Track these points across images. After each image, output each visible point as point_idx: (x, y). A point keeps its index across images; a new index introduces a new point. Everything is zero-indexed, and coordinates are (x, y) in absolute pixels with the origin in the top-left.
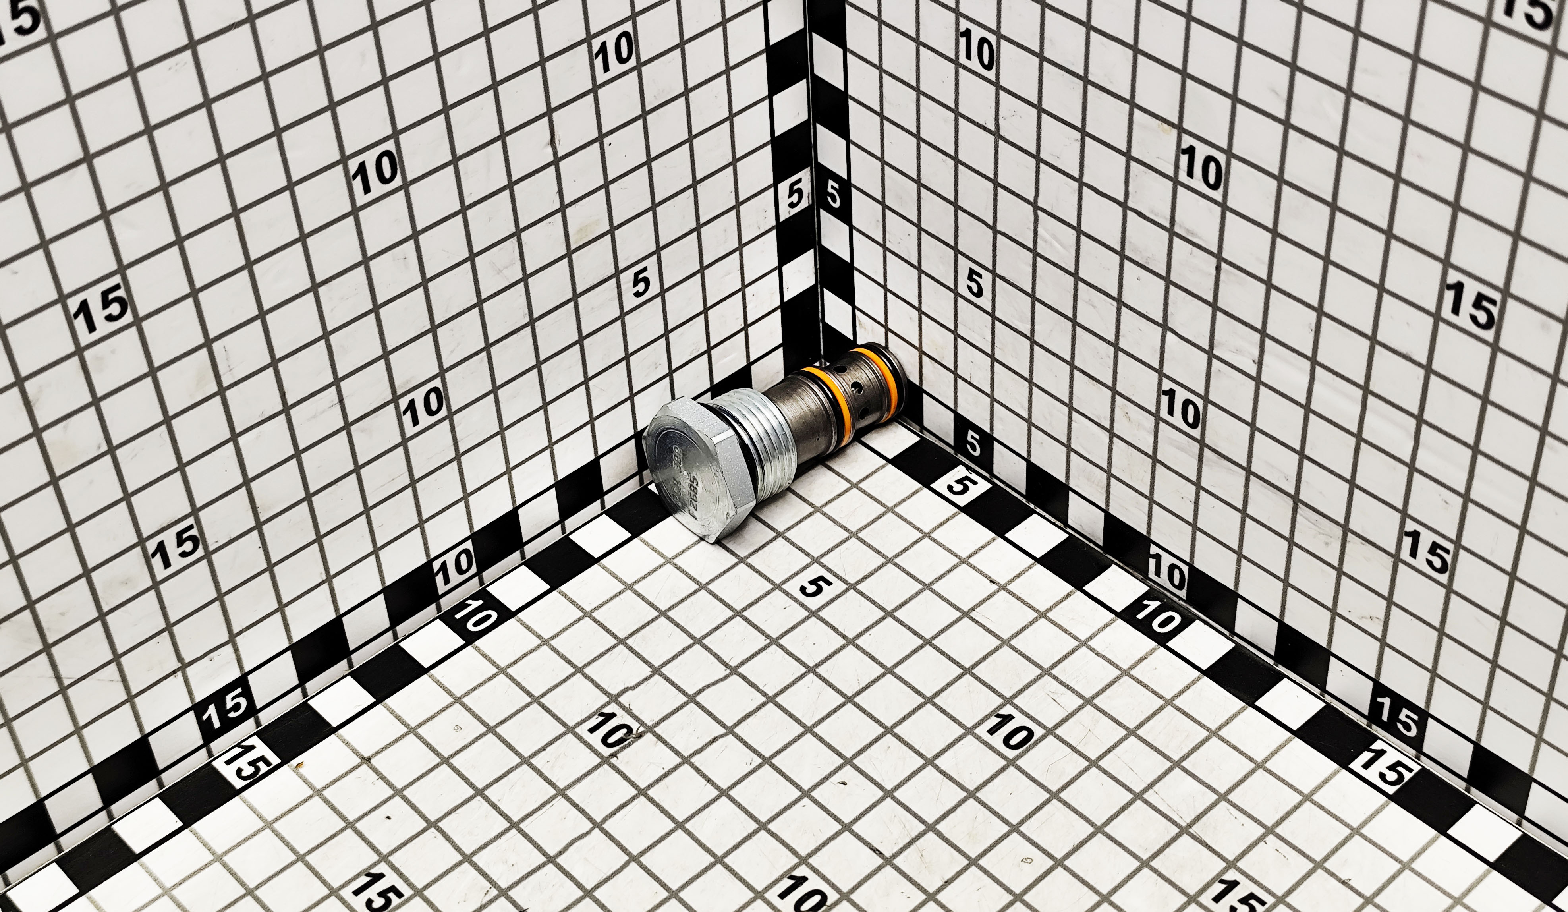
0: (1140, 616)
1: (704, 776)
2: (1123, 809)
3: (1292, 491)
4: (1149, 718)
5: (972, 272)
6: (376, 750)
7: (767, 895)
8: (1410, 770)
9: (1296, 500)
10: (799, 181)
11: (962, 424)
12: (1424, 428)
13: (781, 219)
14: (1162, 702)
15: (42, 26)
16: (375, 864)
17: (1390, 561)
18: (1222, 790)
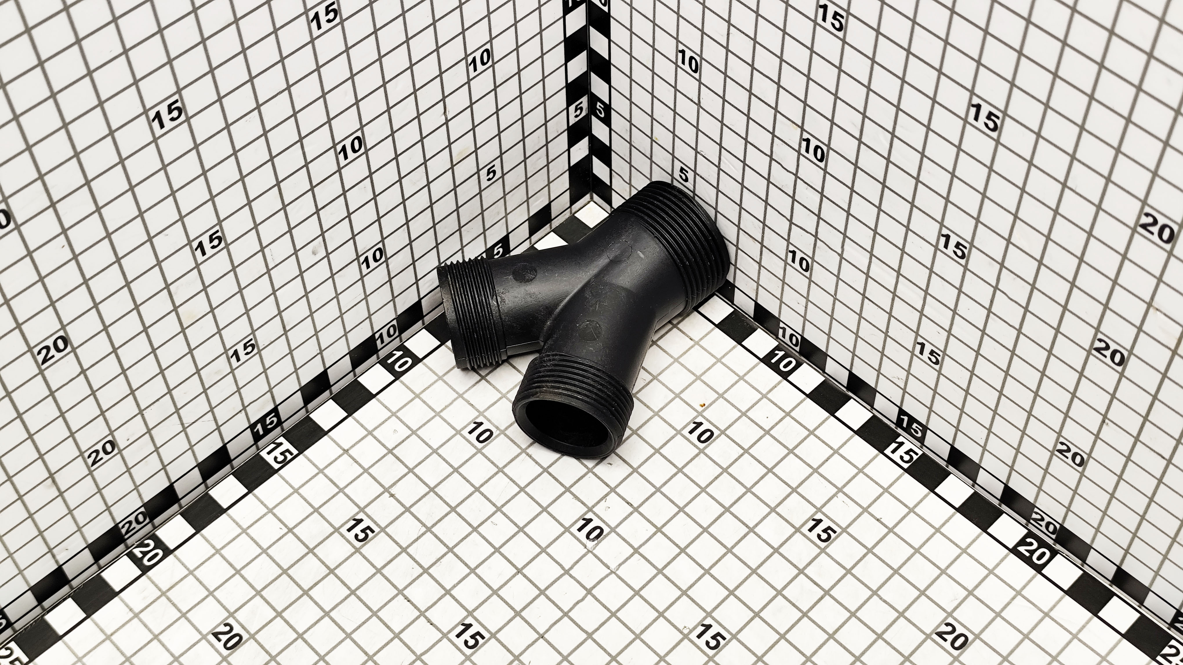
0: (773, 361)
1: (534, 460)
2: (762, 477)
3: (858, 312)
4: (777, 424)
6: (351, 445)
7: (572, 530)
8: (917, 454)
9: (860, 316)
10: (581, 103)
12: (928, 297)
13: (570, 125)
14: (784, 414)
15: (183, 114)
16: (357, 513)
17: (909, 353)
18: (815, 467)
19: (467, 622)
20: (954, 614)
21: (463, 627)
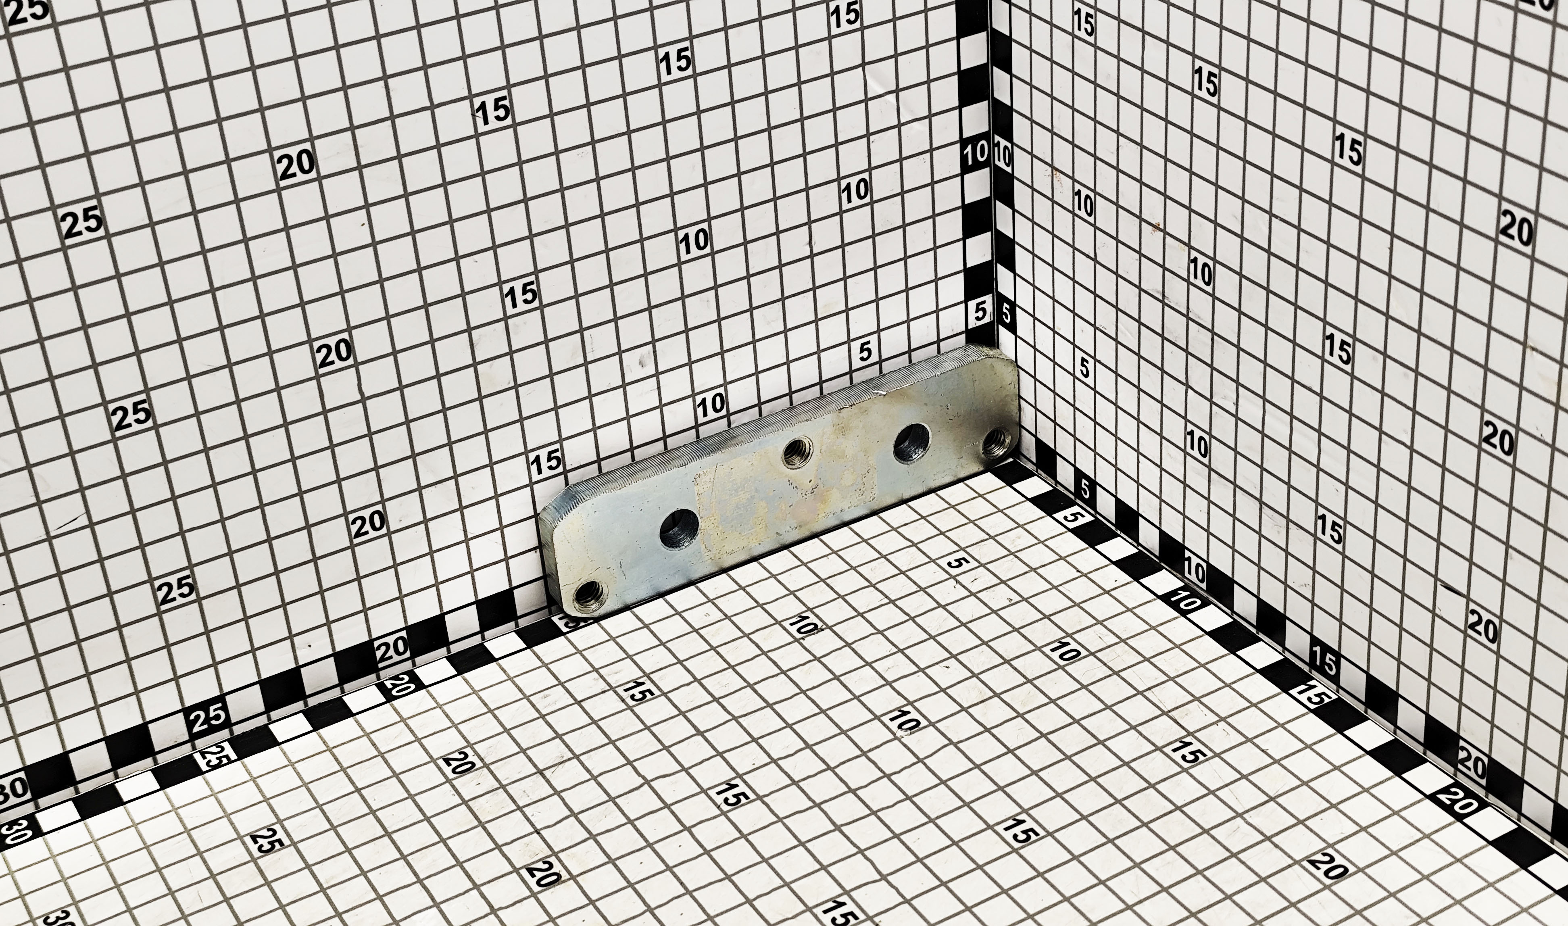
0: (1173, 599)
1: (858, 654)
2: (1128, 698)
3: (1258, 496)
4: (1161, 653)
5: (1083, 360)
6: (654, 621)
7: (883, 718)
8: (1329, 697)
9: (1261, 503)
10: (984, 302)
11: (1079, 475)
12: (1323, 438)
13: (970, 327)
15: (510, 117)
17: (1312, 539)
18: (1198, 695)
19: (733, 782)
20: (1337, 847)
21: (728, 786)
